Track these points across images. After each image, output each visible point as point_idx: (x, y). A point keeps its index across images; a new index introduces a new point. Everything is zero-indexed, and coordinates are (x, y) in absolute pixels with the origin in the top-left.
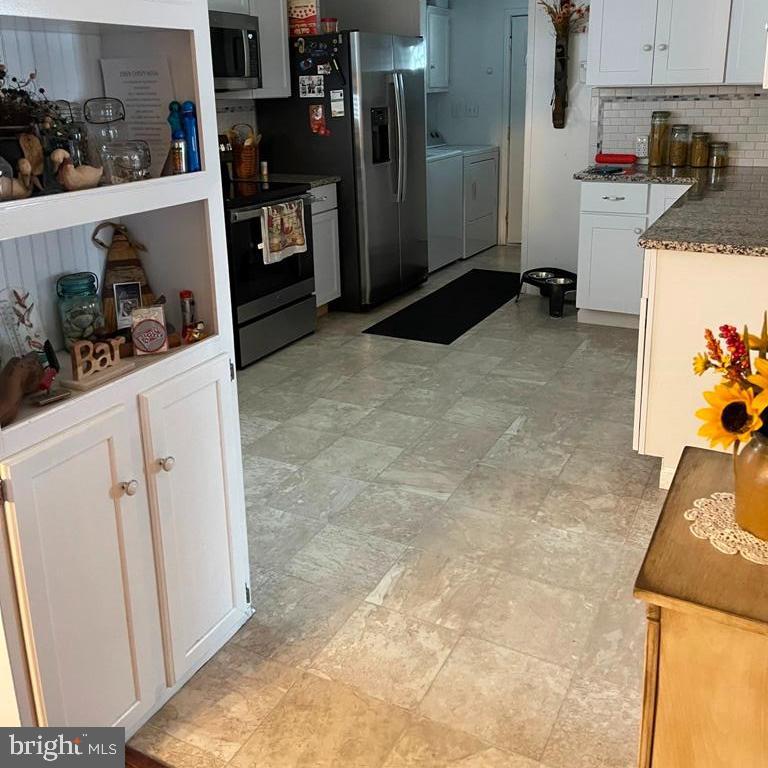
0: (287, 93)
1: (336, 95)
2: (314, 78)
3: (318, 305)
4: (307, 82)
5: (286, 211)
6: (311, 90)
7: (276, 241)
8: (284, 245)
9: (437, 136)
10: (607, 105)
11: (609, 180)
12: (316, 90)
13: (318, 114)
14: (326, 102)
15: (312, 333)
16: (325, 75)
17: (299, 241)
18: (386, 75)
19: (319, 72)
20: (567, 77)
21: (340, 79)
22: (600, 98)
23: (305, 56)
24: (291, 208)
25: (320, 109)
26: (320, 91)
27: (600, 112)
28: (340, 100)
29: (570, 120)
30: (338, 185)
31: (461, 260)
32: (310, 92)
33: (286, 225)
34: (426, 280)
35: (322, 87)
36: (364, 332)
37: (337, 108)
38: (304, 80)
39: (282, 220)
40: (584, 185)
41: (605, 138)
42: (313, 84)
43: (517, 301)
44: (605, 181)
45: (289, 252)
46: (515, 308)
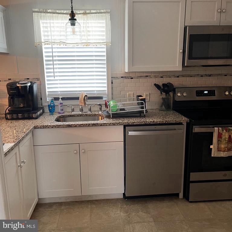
7: (223, 146)
8: (229, 149)
39: (230, 136)
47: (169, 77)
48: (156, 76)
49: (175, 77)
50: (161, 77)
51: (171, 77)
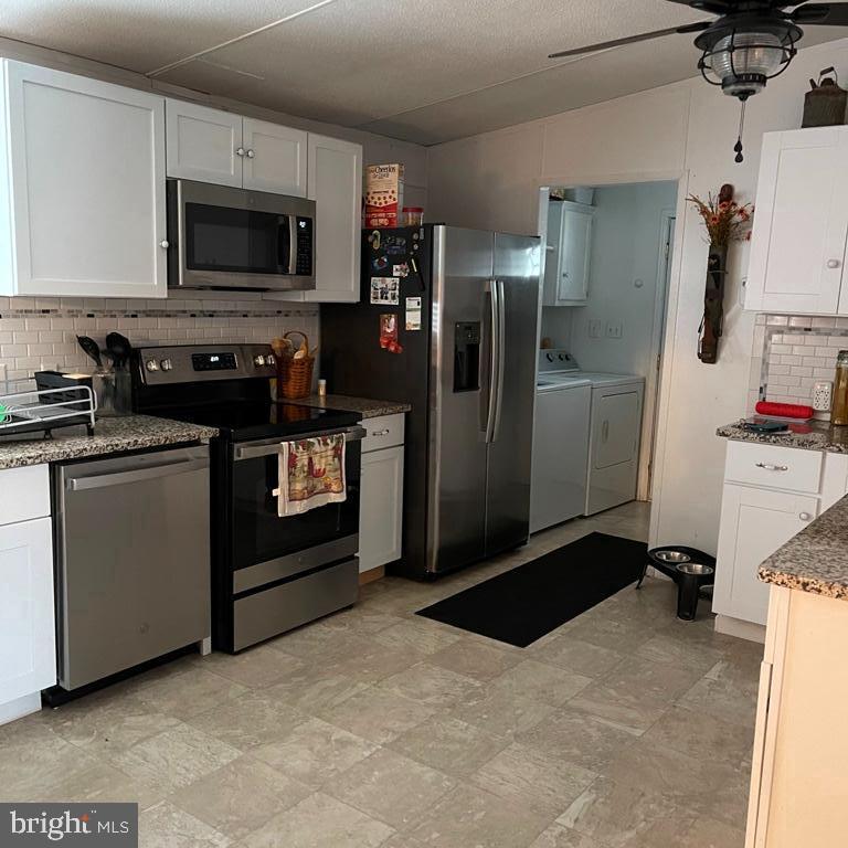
0: (356, 298)
1: (413, 303)
2: (388, 280)
3: (361, 571)
4: (380, 285)
5: (317, 448)
6: (384, 295)
7: (299, 486)
8: (311, 492)
9: (567, 359)
10: (775, 337)
11: (766, 441)
12: (389, 296)
13: (391, 325)
14: (400, 311)
15: (350, 607)
16: (401, 278)
17: (334, 487)
18: (483, 281)
19: (395, 274)
20: (723, 296)
21: (419, 285)
22: (767, 326)
23: (381, 253)
24: (326, 444)
25: (393, 320)
26: (393, 298)
27: (766, 346)
28: (415, 310)
29: (724, 353)
30: (408, 416)
31: (582, 517)
32: (382, 298)
33: (317, 467)
34: (525, 543)
35: (397, 292)
36: (418, 613)
37: (413, 320)
38: (376, 282)
39: (310, 459)
40: (732, 445)
41: (770, 381)
42: (386, 288)
43: (638, 588)
44: (760, 442)
45: (319, 501)
46: (633, 598)
47: (112, 316)
48: (72, 311)
49: (126, 316)
50: (89, 316)
51: (115, 316)
